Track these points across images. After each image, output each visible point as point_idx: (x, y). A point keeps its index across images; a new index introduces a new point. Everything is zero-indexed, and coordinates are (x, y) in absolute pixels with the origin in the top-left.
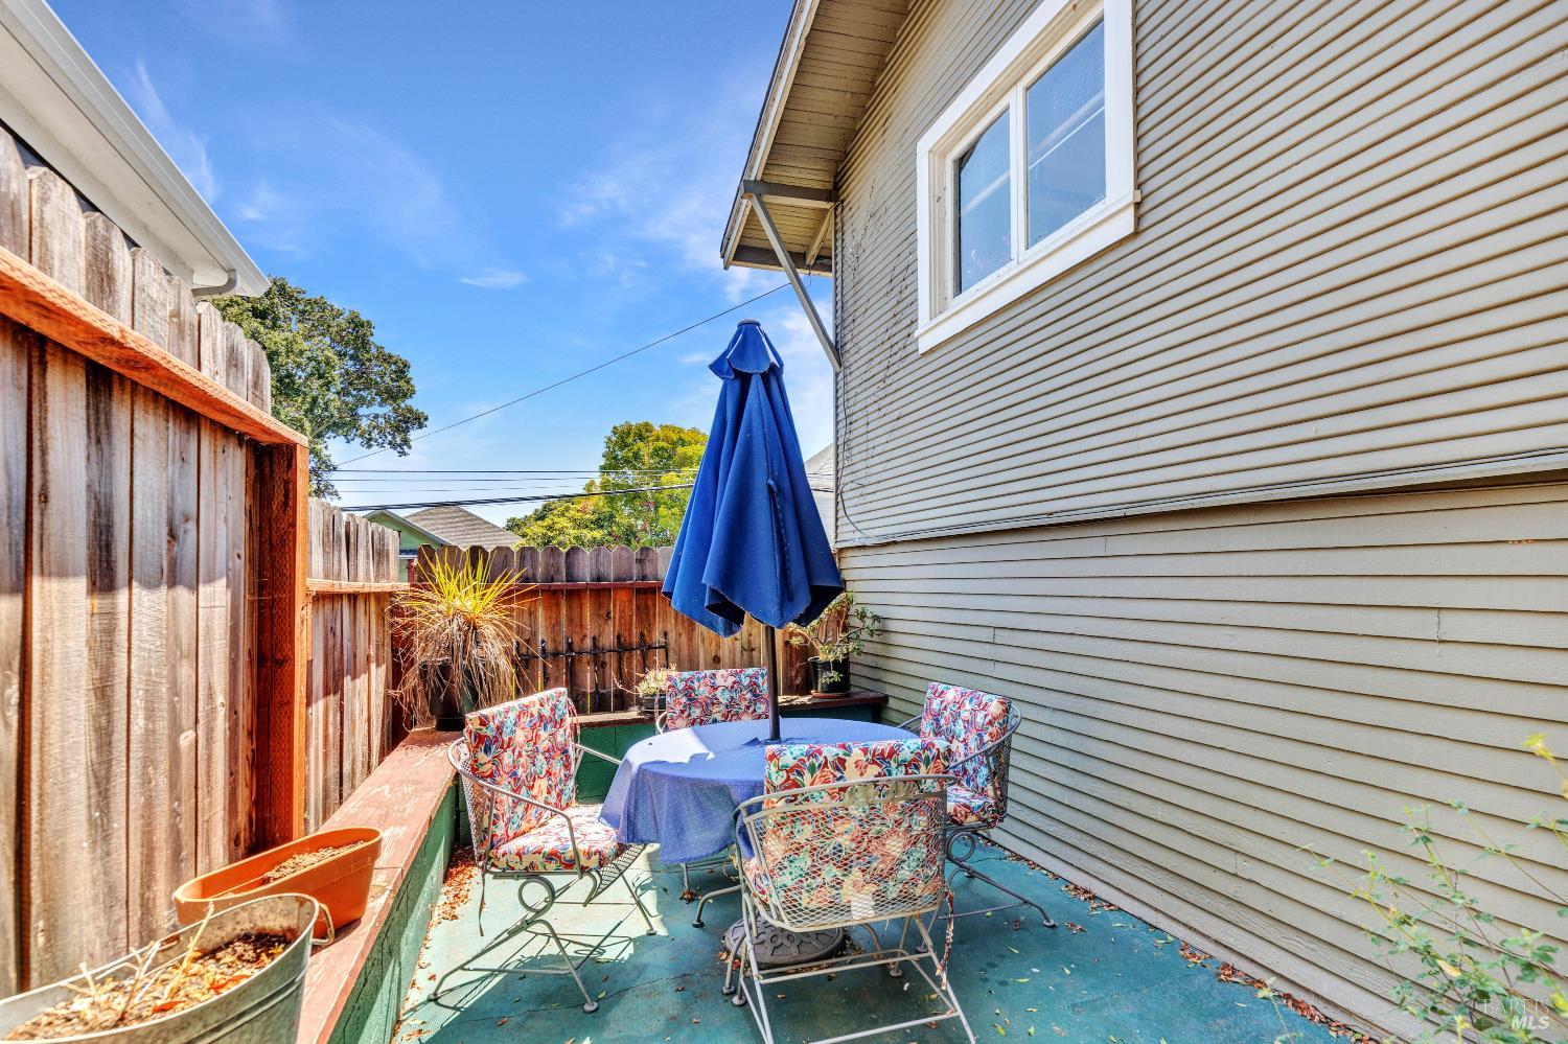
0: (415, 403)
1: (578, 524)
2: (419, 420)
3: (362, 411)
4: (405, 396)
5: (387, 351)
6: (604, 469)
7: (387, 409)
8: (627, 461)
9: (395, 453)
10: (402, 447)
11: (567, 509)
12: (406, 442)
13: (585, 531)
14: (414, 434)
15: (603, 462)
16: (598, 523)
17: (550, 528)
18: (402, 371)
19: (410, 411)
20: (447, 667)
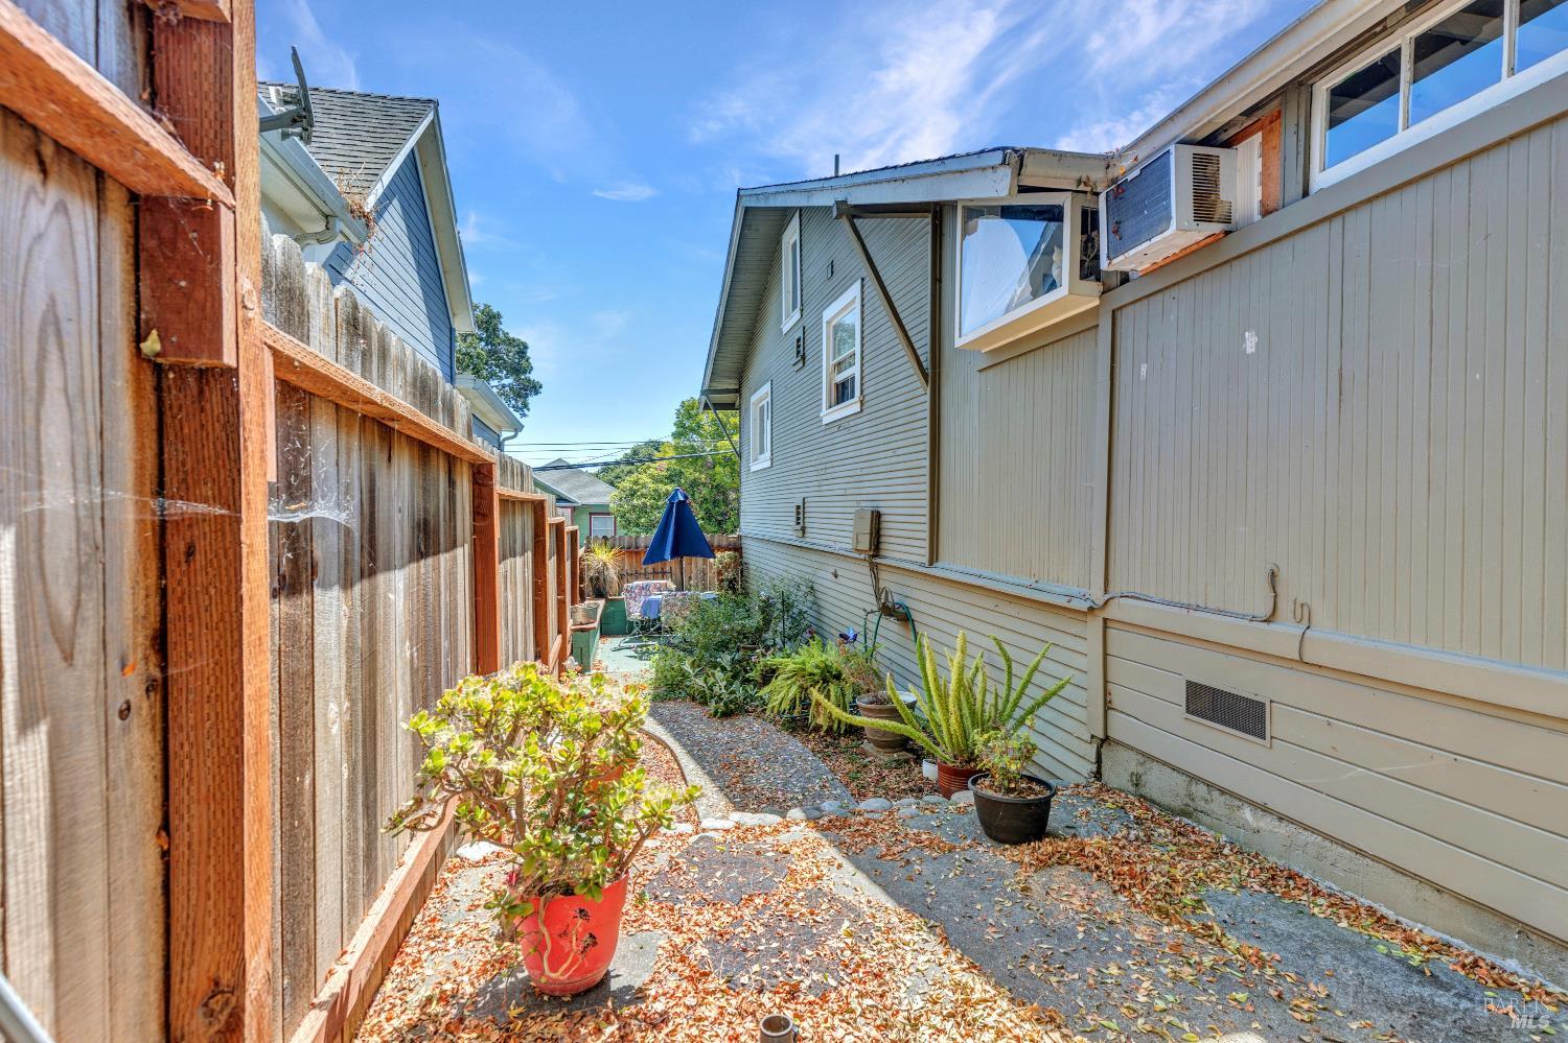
0: (533, 376)
1: (656, 480)
2: (535, 388)
4: (525, 372)
5: (511, 336)
6: (676, 435)
7: (511, 381)
8: (692, 430)
10: (523, 409)
11: (649, 467)
12: (525, 405)
13: (661, 485)
15: (674, 429)
16: (670, 479)
17: (636, 483)
18: (522, 350)
19: (529, 381)
20: (598, 578)
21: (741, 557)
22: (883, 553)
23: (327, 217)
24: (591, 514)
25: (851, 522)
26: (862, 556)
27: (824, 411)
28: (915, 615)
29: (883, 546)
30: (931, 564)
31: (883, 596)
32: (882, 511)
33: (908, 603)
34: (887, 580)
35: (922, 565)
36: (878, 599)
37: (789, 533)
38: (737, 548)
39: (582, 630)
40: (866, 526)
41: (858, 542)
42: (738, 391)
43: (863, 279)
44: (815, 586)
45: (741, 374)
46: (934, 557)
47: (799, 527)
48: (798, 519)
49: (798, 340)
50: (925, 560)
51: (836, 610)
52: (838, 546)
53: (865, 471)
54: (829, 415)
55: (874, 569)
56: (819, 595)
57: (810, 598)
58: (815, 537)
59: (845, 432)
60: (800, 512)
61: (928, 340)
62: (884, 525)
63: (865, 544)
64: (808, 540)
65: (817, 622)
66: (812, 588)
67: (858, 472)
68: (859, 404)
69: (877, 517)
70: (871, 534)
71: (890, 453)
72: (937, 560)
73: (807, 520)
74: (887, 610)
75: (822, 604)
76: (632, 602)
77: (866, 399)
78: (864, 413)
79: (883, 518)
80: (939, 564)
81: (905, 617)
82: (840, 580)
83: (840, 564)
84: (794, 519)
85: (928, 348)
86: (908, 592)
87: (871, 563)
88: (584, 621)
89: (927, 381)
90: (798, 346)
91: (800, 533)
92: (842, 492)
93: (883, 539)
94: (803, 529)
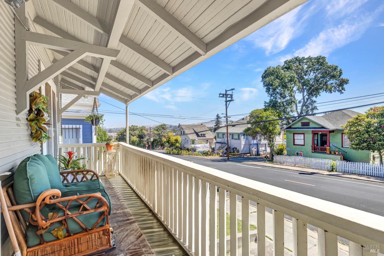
2: (346, 82)
9: (340, 93)
10: (342, 91)
19: (343, 79)
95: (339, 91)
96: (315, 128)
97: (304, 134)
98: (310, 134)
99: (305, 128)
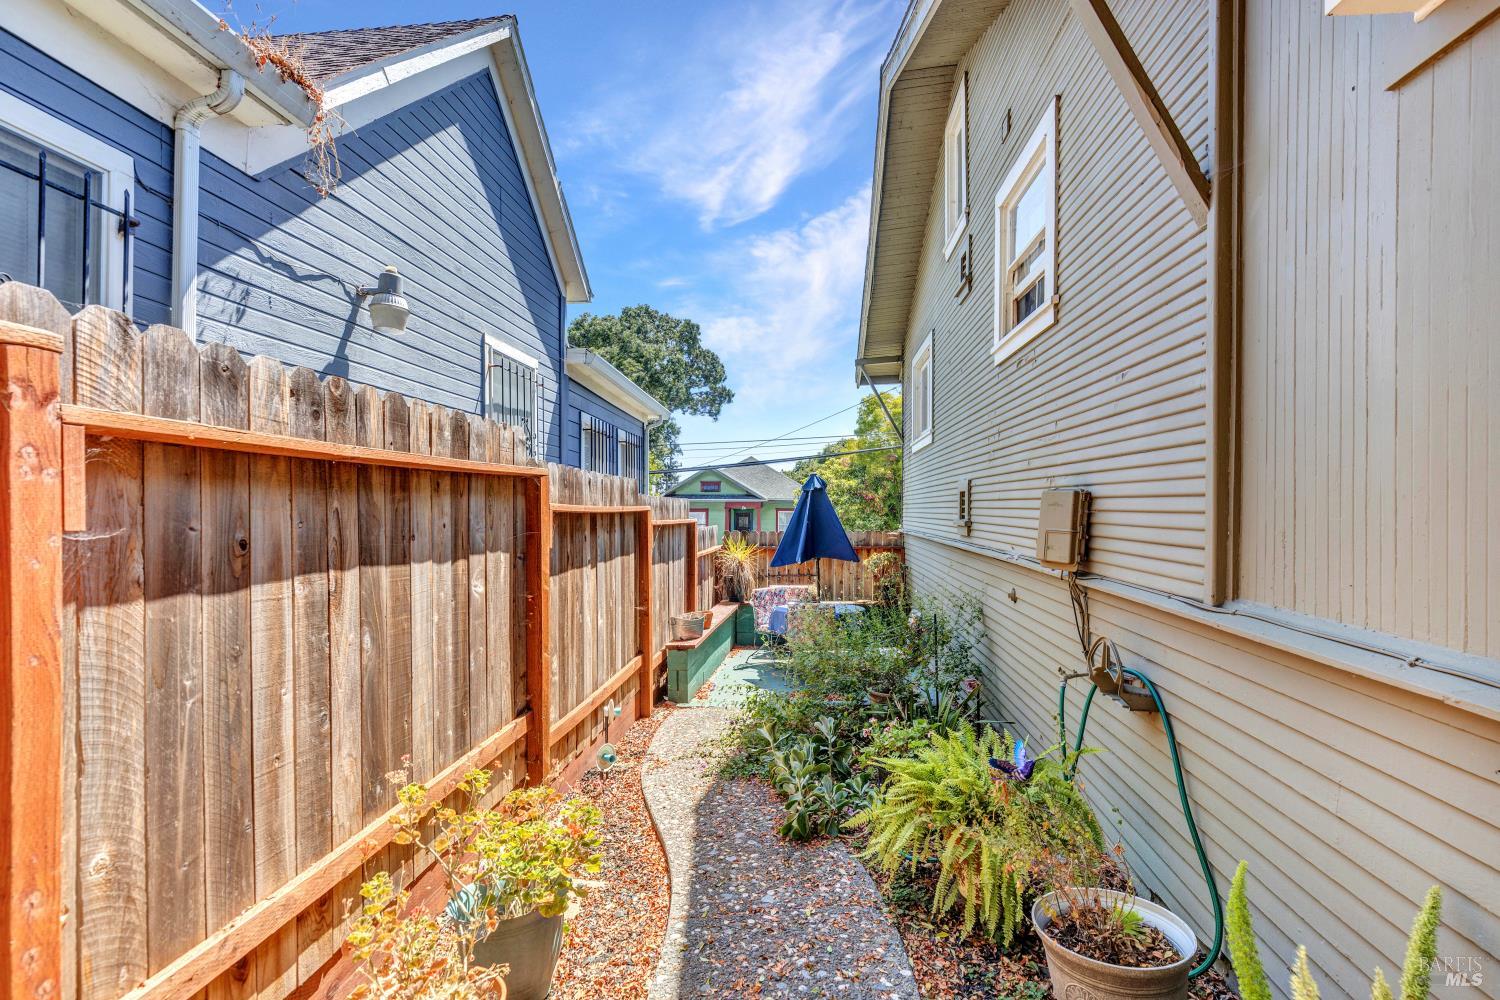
0: (726, 385)
1: (840, 476)
2: (728, 396)
3: (693, 391)
4: (720, 379)
6: (859, 432)
7: (706, 389)
9: (711, 419)
10: (715, 414)
11: (832, 463)
12: (719, 412)
13: (844, 481)
14: (725, 407)
15: (857, 427)
16: (852, 474)
19: (723, 390)
20: (732, 579)
21: (904, 560)
22: (1097, 569)
23: (219, 71)
24: (777, 510)
25: (1037, 514)
26: (1057, 573)
27: (997, 343)
28: (1171, 705)
29: (1096, 556)
30: (1220, 601)
31: (1100, 651)
32: (1095, 491)
33: (1155, 675)
34: (1107, 625)
35: (1194, 603)
36: (1089, 654)
37: (952, 532)
38: (898, 549)
39: (679, 649)
40: (1064, 521)
41: (1047, 548)
42: (900, 358)
43: (1059, 98)
44: (987, 611)
45: (902, 337)
46: (1227, 585)
47: (962, 523)
48: (963, 510)
49: (964, 259)
50: (1206, 593)
51: (1015, 653)
52: (1019, 551)
53: (1062, 425)
54: (1002, 348)
55: (1081, 599)
56: (989, 622)
57: (978, 624)
58: (986, 537)
59: (1030, 366)
60: (965, 500)
61: (1211, 111)
62: (1098, 518)
63: (1062, 550)
64: (975, 541)
65: (988, 664)
66: (981, 611)
67: (1051, 428)
68: (1051, 312)
69: (1085, 505)
70: (1074, 535)
71: (1113, 381)
72: (1236, 595)
73: (973, 512)
74: (1110, 681)
75: (995, 637)
76: (761, 611)
77: (1065, 298)
78: (1061, 324)
79: (1098, 505)
80: (1241, 606)
81: (1149, 705)
82: (1020, 605)
83: (1020, 583)
84: (958, 511)
85: (1211, 130)
86: (1156, 653)
87: (1074, 587)
88: (684, 635)
89: (1207, 198)
90: (963, 268)
91: (965, 531)
92: (1024, 465)
93: (1097, 544)
94: (969, 526)
95: (710, 413)
96: (733, 497)
97: (706, 510)
98: (720, 510)
99: (712, 497)
